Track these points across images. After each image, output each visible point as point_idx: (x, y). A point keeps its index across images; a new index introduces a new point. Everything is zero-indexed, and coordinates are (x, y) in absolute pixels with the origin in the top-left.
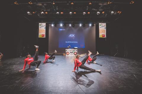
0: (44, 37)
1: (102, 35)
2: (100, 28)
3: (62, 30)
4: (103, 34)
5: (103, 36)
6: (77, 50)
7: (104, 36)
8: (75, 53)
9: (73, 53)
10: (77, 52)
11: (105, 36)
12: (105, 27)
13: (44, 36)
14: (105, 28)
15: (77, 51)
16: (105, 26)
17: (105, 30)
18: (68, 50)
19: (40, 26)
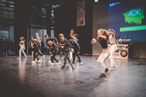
0: (82, 25)
3: (113, 4)
6: (127, 45)
8: (124, 53)
9: (120, 52)
10: (127, 50)
13: (82, 23)
15: (126, 47)
19: (78, 7)
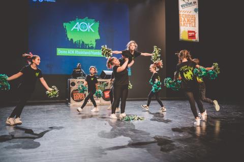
1: (189, 32)
2: (181, 9)
4: (191, 29)
5: (189, 37)
7: (193, 37)
8: (107, 94)
11: (197, 36)
12: (196, 6)
14: (195, 10)
16: (195, 3)
17: (197, 15)
18: (78, 80)
